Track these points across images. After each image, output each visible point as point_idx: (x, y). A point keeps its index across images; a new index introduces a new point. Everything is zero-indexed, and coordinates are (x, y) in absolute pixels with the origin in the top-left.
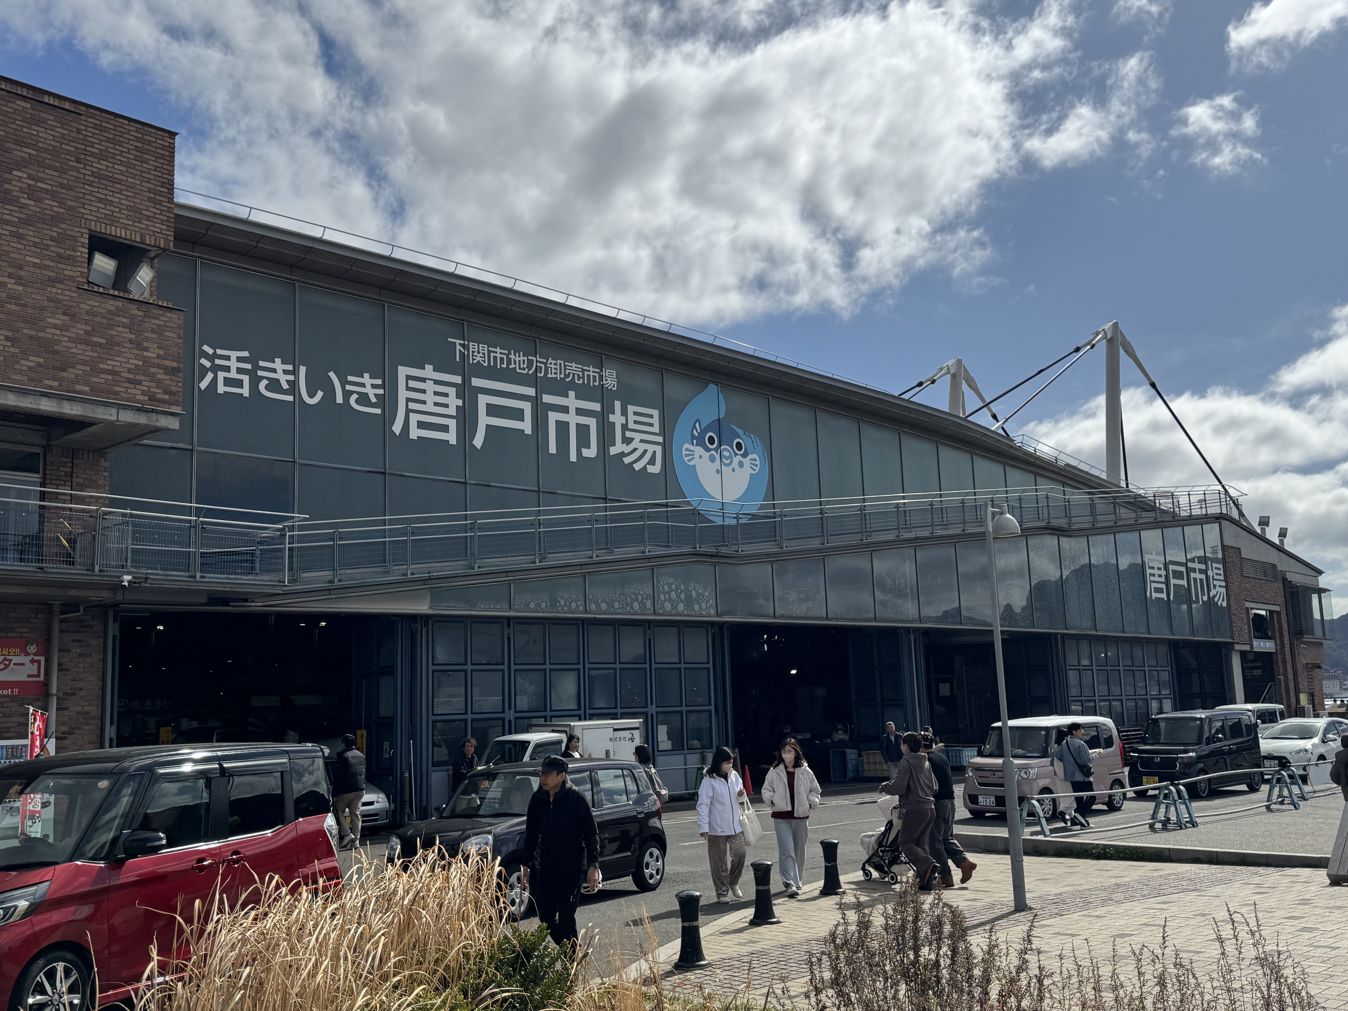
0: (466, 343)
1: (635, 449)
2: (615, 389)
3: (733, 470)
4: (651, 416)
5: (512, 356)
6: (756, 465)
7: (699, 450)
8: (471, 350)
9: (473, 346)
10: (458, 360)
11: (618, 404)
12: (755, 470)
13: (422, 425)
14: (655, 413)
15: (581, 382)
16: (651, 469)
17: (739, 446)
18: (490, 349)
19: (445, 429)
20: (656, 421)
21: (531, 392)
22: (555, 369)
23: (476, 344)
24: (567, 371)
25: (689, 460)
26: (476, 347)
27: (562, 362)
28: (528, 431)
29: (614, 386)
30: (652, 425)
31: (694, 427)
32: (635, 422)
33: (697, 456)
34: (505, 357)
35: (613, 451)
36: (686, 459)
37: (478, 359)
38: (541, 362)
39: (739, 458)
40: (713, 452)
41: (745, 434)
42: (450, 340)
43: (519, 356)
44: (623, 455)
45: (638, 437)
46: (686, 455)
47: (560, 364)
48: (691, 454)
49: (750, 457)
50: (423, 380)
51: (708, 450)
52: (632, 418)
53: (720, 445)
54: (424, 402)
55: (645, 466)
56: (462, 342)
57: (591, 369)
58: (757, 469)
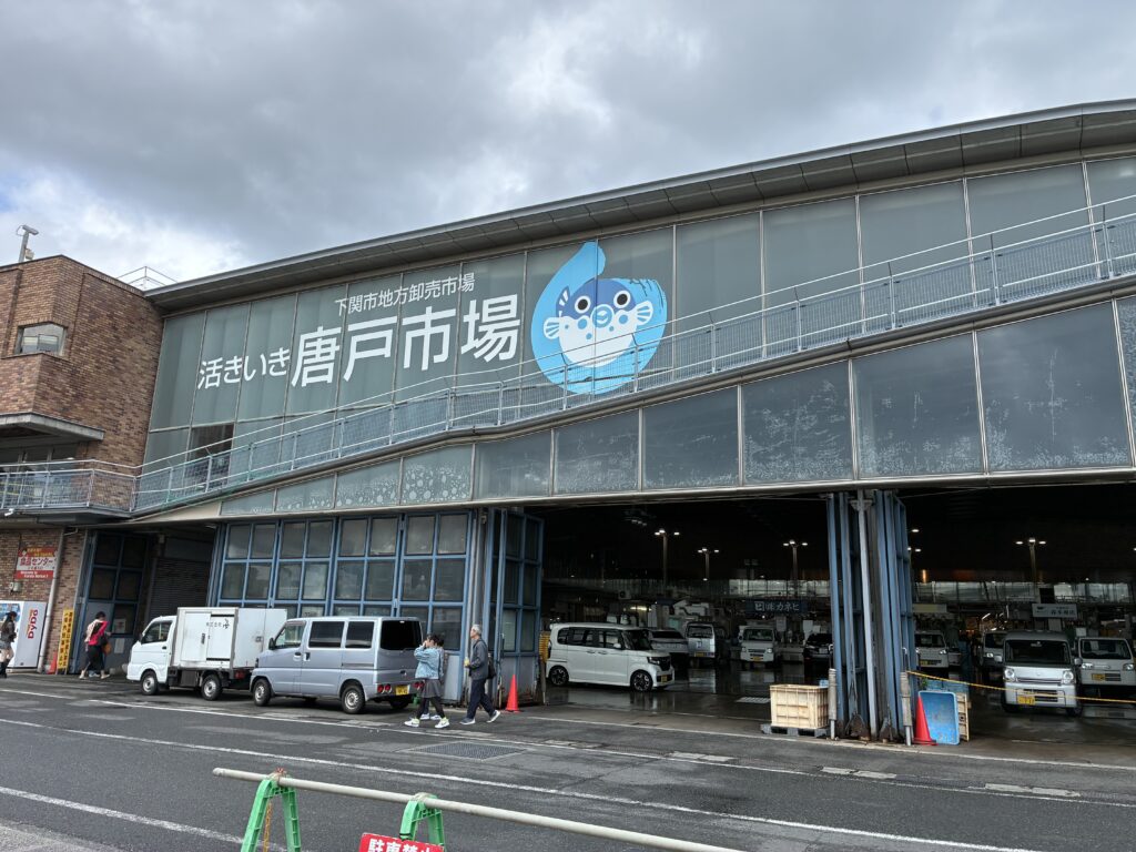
0: (347, 299)
1: (488, 341)
3: (610, 329)
4: (508, 303)
6: (647, 314)
8: (350, 303)
9: (352, 300)
10: (340, 315)
11: (473, 304)
12: (644, 320)
13: (311, 374)
14: (513, 298)
15: (438, 295)
16: (503, 356)
17: (622, 300)
18: (365, 297)
19: (325, 372)
20: (513, 308)
21: (394, 320)
22: (416, 292)
23: (355, 298)
24: (427, 291)
25: (551, 335)
27: (423, 284)
28: (388, 354)
30: (508, 312)
32: (490, 314)
34: (375, 298)
35: (464, 349)
36: (547, 335)
37: (355, 308)
38: (404, 292)
39: (620, 313)
40: (584, 317)
41: (631, 283)
42: (336, 301)
43: (387, 294)
44: (475, 350)
45: (491, 328)
46: (547, 331)
47: (421, 286)
49: (638, 307)
51: (575, 316)
52: (486, 311)
53: (595, 306)
54: (314, 356)
55: (498, 355)
56: (344, 300)
57: (449, 280)
58: (648, 318)
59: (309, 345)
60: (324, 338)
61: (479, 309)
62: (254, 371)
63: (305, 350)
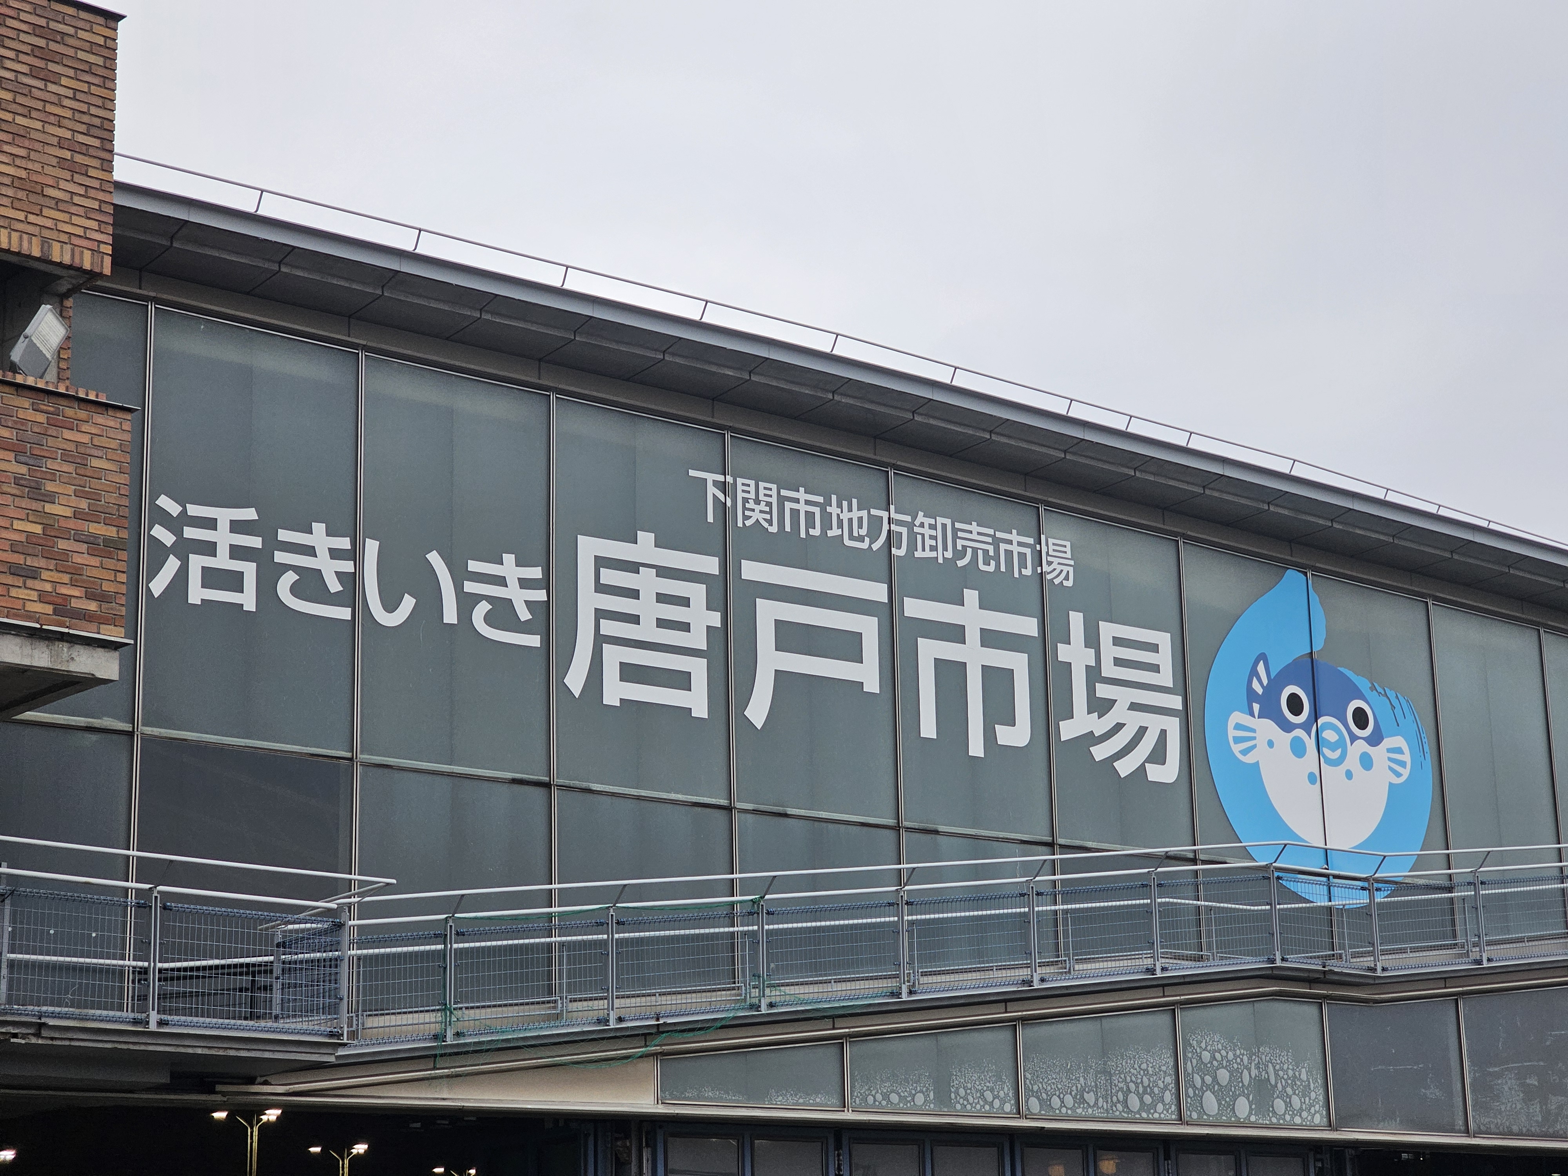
0: (729, 479)
1: (1119, 727)
2: (1069, 583)
3: (1349, 775)
4: (1154, 648)
5: (833, 510)
6: (1403, 764)
7: (1267, 728)
8: (740, 495)
9: (744, 487)
10: (710, 519)
11: (1076, 620)
12: (1398, 775)
13: (630, 673)
14: (1164, 640)
15: (991, 568)
16: (1155, 773)
17: (1361, 719)
18: (784, 493)
19: (682, 681)
20: (1165, 658)
21: (878, 592)
22: (931, 537)
23: (752, 483)
24: (960, 543)
25: (1245, 752)
26: (752, 489)
27: (948, 522)
28: (872, 685)
29: (1067, 578)
30: (1155, 668)
31: (1254, 673)
32: (1118, 662)
33: (1261, 742)
34: (817, 510)
35: (1068, 730)
36: (1236, 748)
37: (756, 516)
38: (900, 523)
39: (1362, 746)
40: (1299, 733)
41: (1373, 688)
42: (692, 473)
43: (850, 510)
44: (1091, 739)
45: (1124, 696)
46: (1237, 740)
47: (944, 526)
48: (1247, 735)
49: (1389, 742)
50: (633, 567)
51: (1287, 727)
52: (1109, 651)
53: (1316, 715)
54: (635, 619)
55: (1143, 766)
56: (721, 478)
57: (1014, 537)
58: (1406, 773)
59: (609, 577)
60: (663, 572)
61: (1092, 640)
62: (408, 603)
63: (601, 588)
